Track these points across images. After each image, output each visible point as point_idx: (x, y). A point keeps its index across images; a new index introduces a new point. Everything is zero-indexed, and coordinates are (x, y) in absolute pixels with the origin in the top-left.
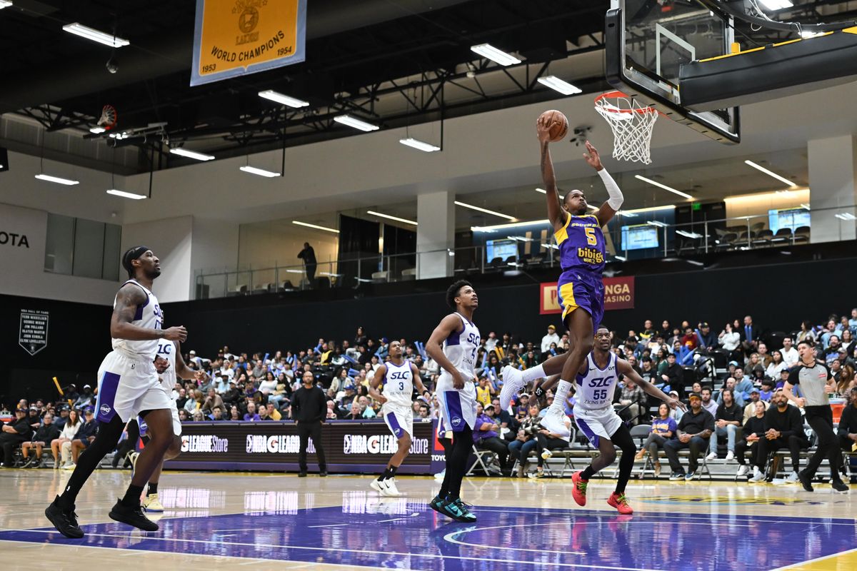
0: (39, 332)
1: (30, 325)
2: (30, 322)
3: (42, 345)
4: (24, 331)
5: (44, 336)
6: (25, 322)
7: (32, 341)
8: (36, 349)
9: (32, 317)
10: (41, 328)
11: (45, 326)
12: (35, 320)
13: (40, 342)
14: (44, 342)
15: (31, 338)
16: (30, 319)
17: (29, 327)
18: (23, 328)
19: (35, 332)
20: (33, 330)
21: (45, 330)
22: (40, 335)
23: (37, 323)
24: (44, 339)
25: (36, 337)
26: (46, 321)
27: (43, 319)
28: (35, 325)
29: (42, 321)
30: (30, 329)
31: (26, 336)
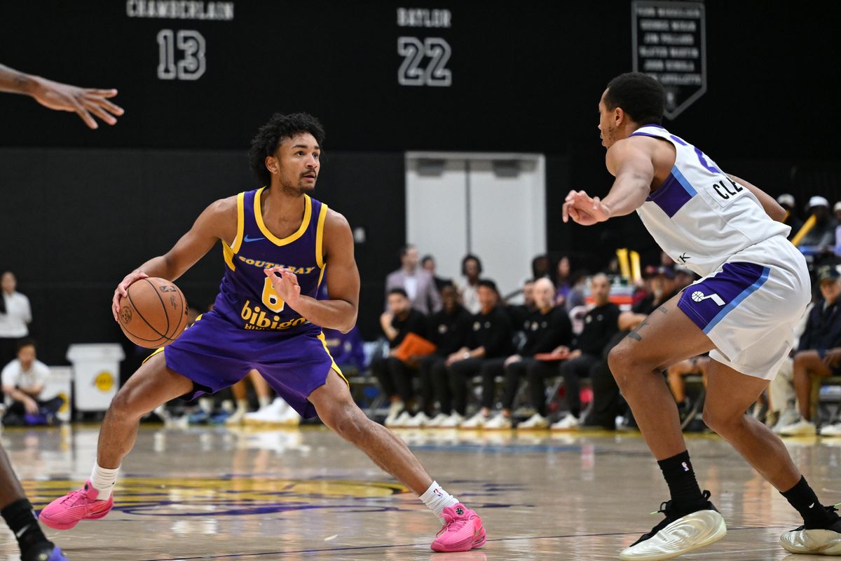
0: (683, 53)
1: (659, 32)
2: (658, 25)
3: (694, 88)
4: (644, 51)
5: (697, 62)
6: (646, 25)
7: (668, 79)
8: (679, 100)
9: (661, 12)
10: (688, 39)
11: (696, 34)
12: (670, 19)
13: (687, 80)
14: (697, 79)
15: (665, 71)
16: (656, 18)
17: (654, 38)
18: (641, 43)
19: (674, 52)
20: (668, 46)
21: (697, 45)
22: (687, 59)
23: (675, 26)
24: (698, 71)
25: (678, 66)
26: (697, 21)
27: (690, 13)
28: (671, 32)
29: (687, 20)
30: (661, 44)
31: (650, 65)
